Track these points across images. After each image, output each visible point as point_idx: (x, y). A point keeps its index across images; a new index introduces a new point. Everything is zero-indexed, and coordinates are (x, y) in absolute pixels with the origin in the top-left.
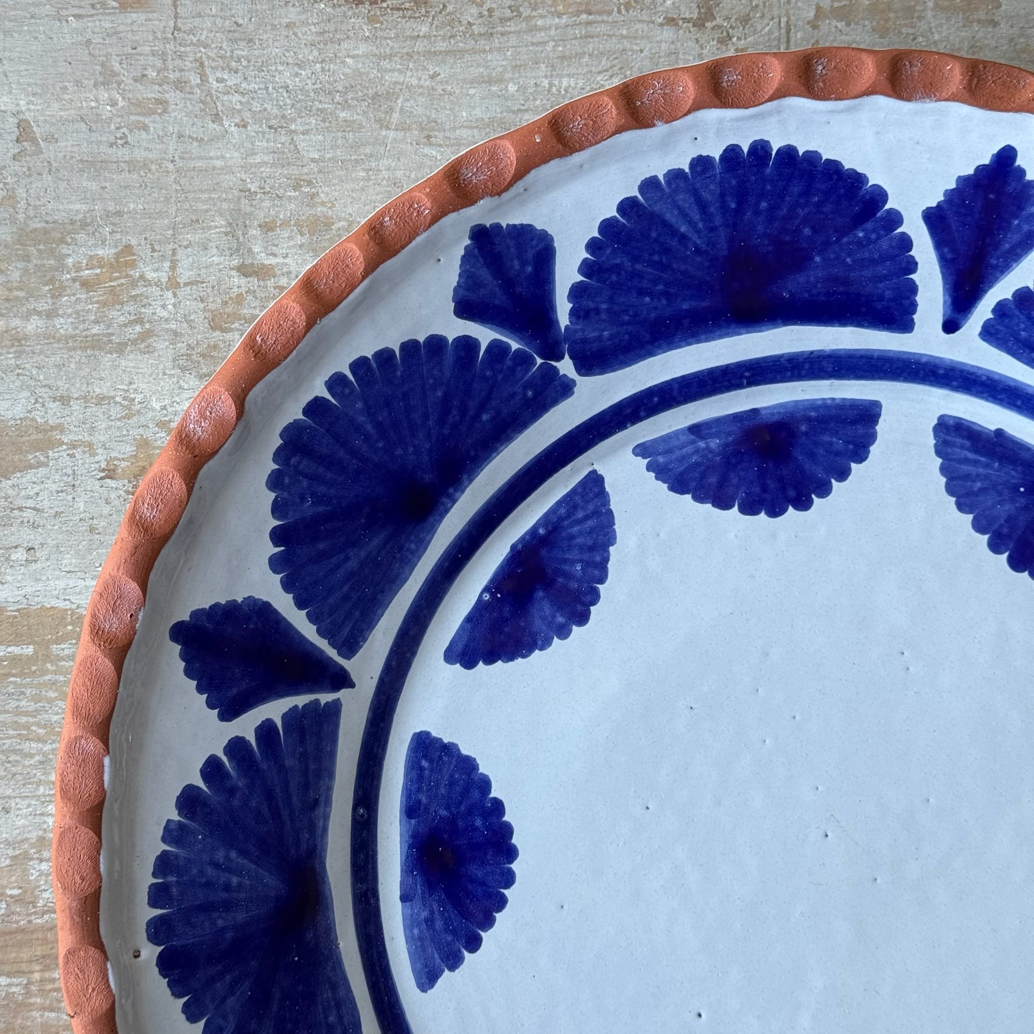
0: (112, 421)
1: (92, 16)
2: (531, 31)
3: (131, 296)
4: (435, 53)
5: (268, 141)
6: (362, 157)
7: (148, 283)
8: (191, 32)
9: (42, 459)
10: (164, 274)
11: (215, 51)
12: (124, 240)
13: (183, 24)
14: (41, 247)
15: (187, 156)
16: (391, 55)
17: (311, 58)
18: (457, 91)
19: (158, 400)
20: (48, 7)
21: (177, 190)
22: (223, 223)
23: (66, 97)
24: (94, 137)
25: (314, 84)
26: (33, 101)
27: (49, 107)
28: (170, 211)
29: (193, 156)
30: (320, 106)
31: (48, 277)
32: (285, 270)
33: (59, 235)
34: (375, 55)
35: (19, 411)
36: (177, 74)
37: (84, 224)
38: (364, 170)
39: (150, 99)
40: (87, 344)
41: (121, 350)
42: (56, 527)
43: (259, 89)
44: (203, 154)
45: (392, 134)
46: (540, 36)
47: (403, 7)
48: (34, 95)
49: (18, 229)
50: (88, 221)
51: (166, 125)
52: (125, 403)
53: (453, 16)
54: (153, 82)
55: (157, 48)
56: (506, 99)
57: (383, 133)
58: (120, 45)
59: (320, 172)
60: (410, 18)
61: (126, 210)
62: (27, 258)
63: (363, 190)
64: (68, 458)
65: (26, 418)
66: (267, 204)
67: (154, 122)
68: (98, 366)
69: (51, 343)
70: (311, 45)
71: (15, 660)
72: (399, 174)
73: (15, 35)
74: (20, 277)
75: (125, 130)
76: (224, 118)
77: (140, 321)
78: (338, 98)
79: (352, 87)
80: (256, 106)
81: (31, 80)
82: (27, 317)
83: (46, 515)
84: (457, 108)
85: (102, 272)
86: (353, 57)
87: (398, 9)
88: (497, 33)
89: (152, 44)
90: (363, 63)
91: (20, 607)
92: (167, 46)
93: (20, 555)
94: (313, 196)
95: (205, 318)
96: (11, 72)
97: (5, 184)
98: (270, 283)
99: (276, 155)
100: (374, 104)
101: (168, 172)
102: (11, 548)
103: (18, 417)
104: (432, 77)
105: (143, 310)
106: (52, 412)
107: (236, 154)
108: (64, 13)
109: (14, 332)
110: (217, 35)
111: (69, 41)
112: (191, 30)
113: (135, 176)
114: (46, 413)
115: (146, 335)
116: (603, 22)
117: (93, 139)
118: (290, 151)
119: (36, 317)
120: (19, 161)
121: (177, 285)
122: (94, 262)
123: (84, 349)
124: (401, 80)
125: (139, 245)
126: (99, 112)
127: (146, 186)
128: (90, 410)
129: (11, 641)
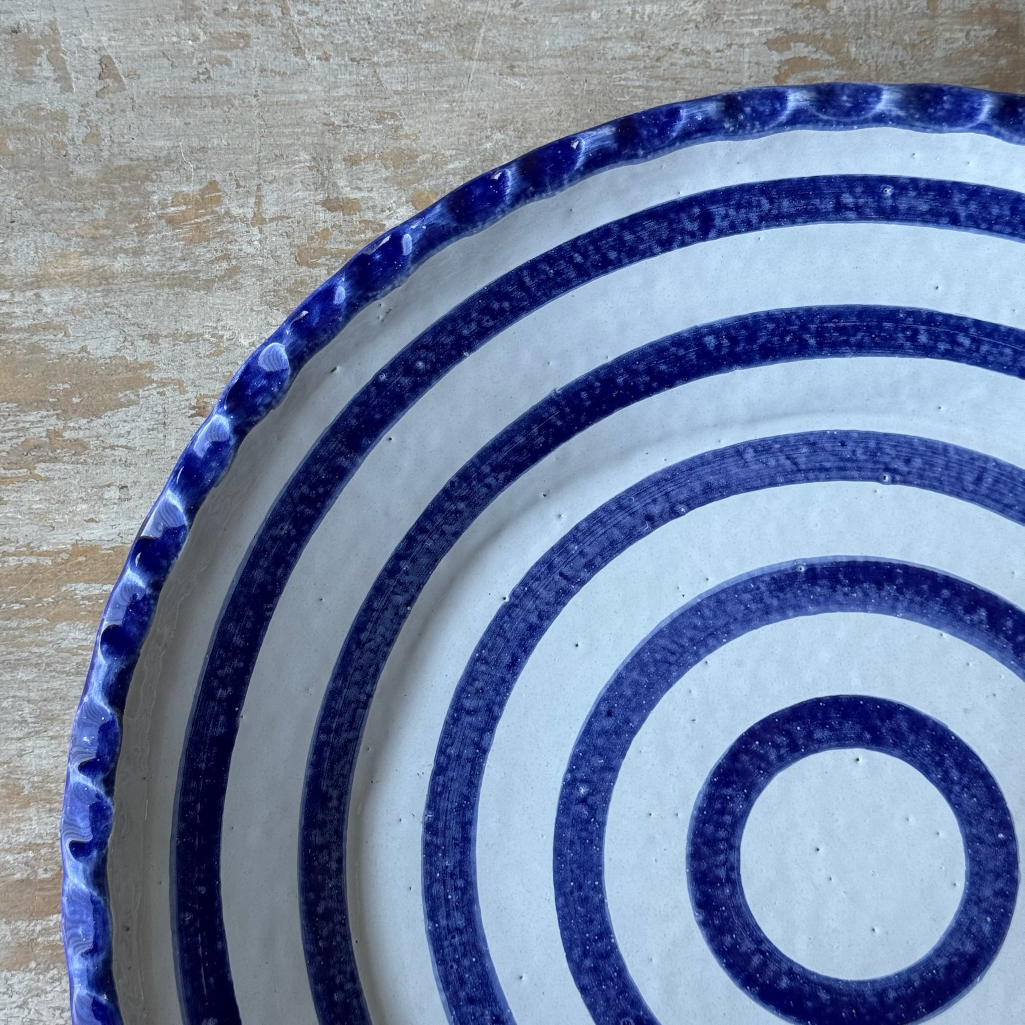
0: (201, 358)
3: (218, 233)
5: (351, 73)
6: (445, 88)
7: (234, 219)
9: (132, 397)
10: (250, 210)
12: (209, 176)
14: (126, 184)
15: (270, 90)
18: (540, 20)
19: (246, 336)
21: (260, 126)
22: (308, 157)
23: (148, 32)
24: (177, 72)
25: (395, 15)
26: (115, 37)
27: (130, 42)
28: (254, 146)
29: (276, 90)
30: (402, 38)
31: (135, 213)
32: (370, 204)
33: (144, 172)
35: (108, 349)
36: (259, 8)
37: (168, 161)
38: (447, 101)
39: (232, 33)
40: (174, 282)
41: (209, 288)
42: (148, 465)
43: (341, 21)
44: (286, 88)
45: (474, 65)
48: (115, 30)
49: (103, 167)
50: (173, 157)
51: (248, 59)
52: (213, 340)
54: (235, 16)
56: (590, 27)
57: (466, 64)
59: (403, 104)
61: (210, 146)
62: (112, 196)
63: (447, 121)
64: (158, 396)
65: (115, 357)
66: (351, 137)
67: (236, 56)
68: (186, 303)
69: (138, 281)
72: (483, 105)
74: (106, 215)
75: (207, 65)
76: (307, 51)
77: (226, 257)
78: (420, 29)
79: (434, 17)
80: (338, 39)
81: (112, 16)
82: (114, 255)
83: (138, 453)
84: (539, 36)
85: (187, 209)
91: (114, 545)
93: (113, 494)
94: (397, 129)
95: (292, 253)
96: (92, 8)
97: (88, 121)
98: (356, 218)
99: (359, 88)
100: (456, 35)
101: (251, 107)
102: (104, 486)
103: (107, 356)
104: (515, 6)
105: (229, 246)
106: (141, 351)
107: (319, 88)
109: (101, 270)
113: (218, 111)
114: (135, 351)
115: (232, 272)
117: (176, 75)
118: (373, 84)
119: (123, 255)
120: (103, 98)
121: (263, 221)
122: (180, 198)
123: (171, 286)
124: (483, 9)
125: (224, 181)
126: (181, 47)
127: (229, 121)
128: (179, 348)
129: (106, 579)
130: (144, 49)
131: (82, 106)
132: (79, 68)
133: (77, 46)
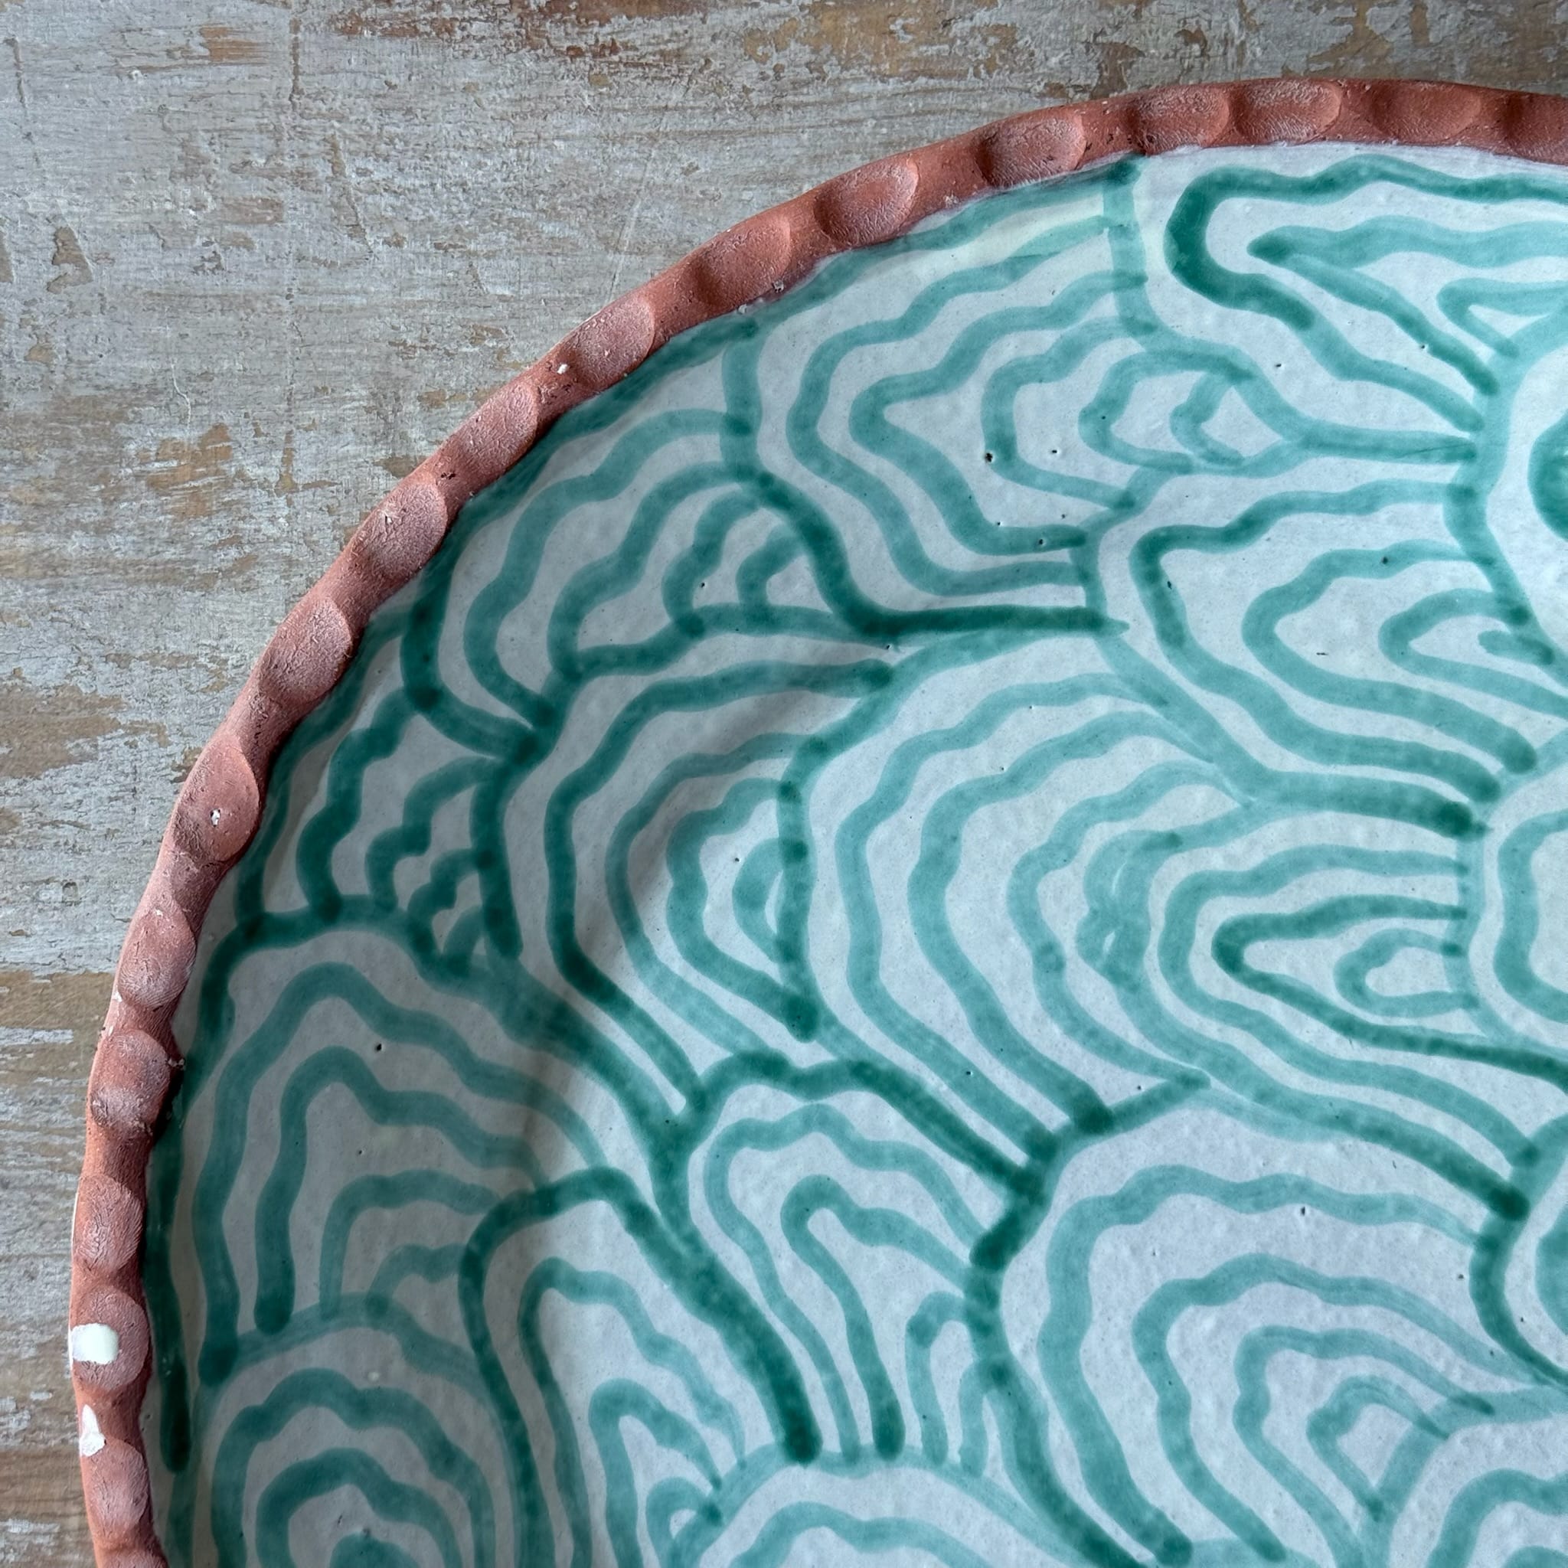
0: (192, 693)
1: (168, 68)
2: (840, 101)
3: (224, 504)
4: (691, 134)
5: (434, 267)
6: (577, 295)
7: (249, 484)
8: (319, 96)
9: (87, 748)
10: (274, 470)
11: (355, 127)
12: (213, 417)
13: (308, 83)
14: (89, 425)
15: (311, 289)
16: (623, 137)
17: (500, 139)
18: (725, 195)
20: (101, 53)
21: (294, 342)
22: (364, 393)
23: (129, 195)
24: (171, 258)
25: (505, 180)
26: (77, 201)
27: (102, 208)
28: (283, 373)
29: (320, 289)
30: (514, 215)
31: (99, 472)
33: (115, 408)
34: (599, 136)
35: (53, 675)
36: (297, 162)
37: (153, 392)
38: (579, 314)
39: (256, 200)
40: (157, 576)
41: (208, 586)
42: (108, 853)
43: (422, 186)
44: (335, 287)
45: (622, 260)
46: (854, 110)
47: (643, 61)
48: (79, 189)
49: (54, 397)
50: (160, 386)
51: (279, 240)
52: (213, 666)
53: (720, 77)
54: (260, 173)
55: (266, 121)
57: (610, 258)
58: (210, 115)
59: (513, 316)
60: (654, 78)
61: (216, 371)
62: (66, 442)
64: (127, 748)
65: (63, 686)
66: (431, 364)
67: (261, 235)
68: (173, 609)
69: (101, 573)
70: (502, 119)
71: (45, 1051)
73: (51, 97)
74: (57, 471)
75: (216, 246)
76: (368, 230)
77: (236, 541)
78: (541, 203)
79: (563, 186)
80: (417, 213)
81: (75, 168)
82: (66, 532)
83: (93, 834)
84: (722, 220)
85: (179, 465)
86: (566, 139)
87: (636, 65)
88: (789, 104)
89: (259, 114)
90: (581, 149)
91: (52, 972)
92: (282, 117)
93: (53, 894)
94: (501, 353)
95: (335, 539)
96: (44, 154)
97: (34, 328)
99: (446, 291)
100: (596, 213)
101: (281, 313)
102: (41, 882)
103: (52, 685)
104: (686, 172)
105: (241, 525)
106: (102, 678)
107: (385, 287)
108: (124, 63)
109: (46, 555)
110: (358, 101)
111: (133, 108)
112: (319, 93)
113: (231, 319)
114: (94, 679)
115: (244, 563)
116: (950, 89)
117: (168, 260)
118: (467, 284)
119: (79, 533)
120: (57, 293)
121: (294, 488)
122: (168, 449)
123: (152, 582)
124: (638, 175)
125: (237, 425)
126: (178, 219)
127: (248, 334)
128: (160, 676)
129: (40, 1023)
130: (121, 220)
131: (25, 304)
132: (23, 245)
133: (21, 212)
